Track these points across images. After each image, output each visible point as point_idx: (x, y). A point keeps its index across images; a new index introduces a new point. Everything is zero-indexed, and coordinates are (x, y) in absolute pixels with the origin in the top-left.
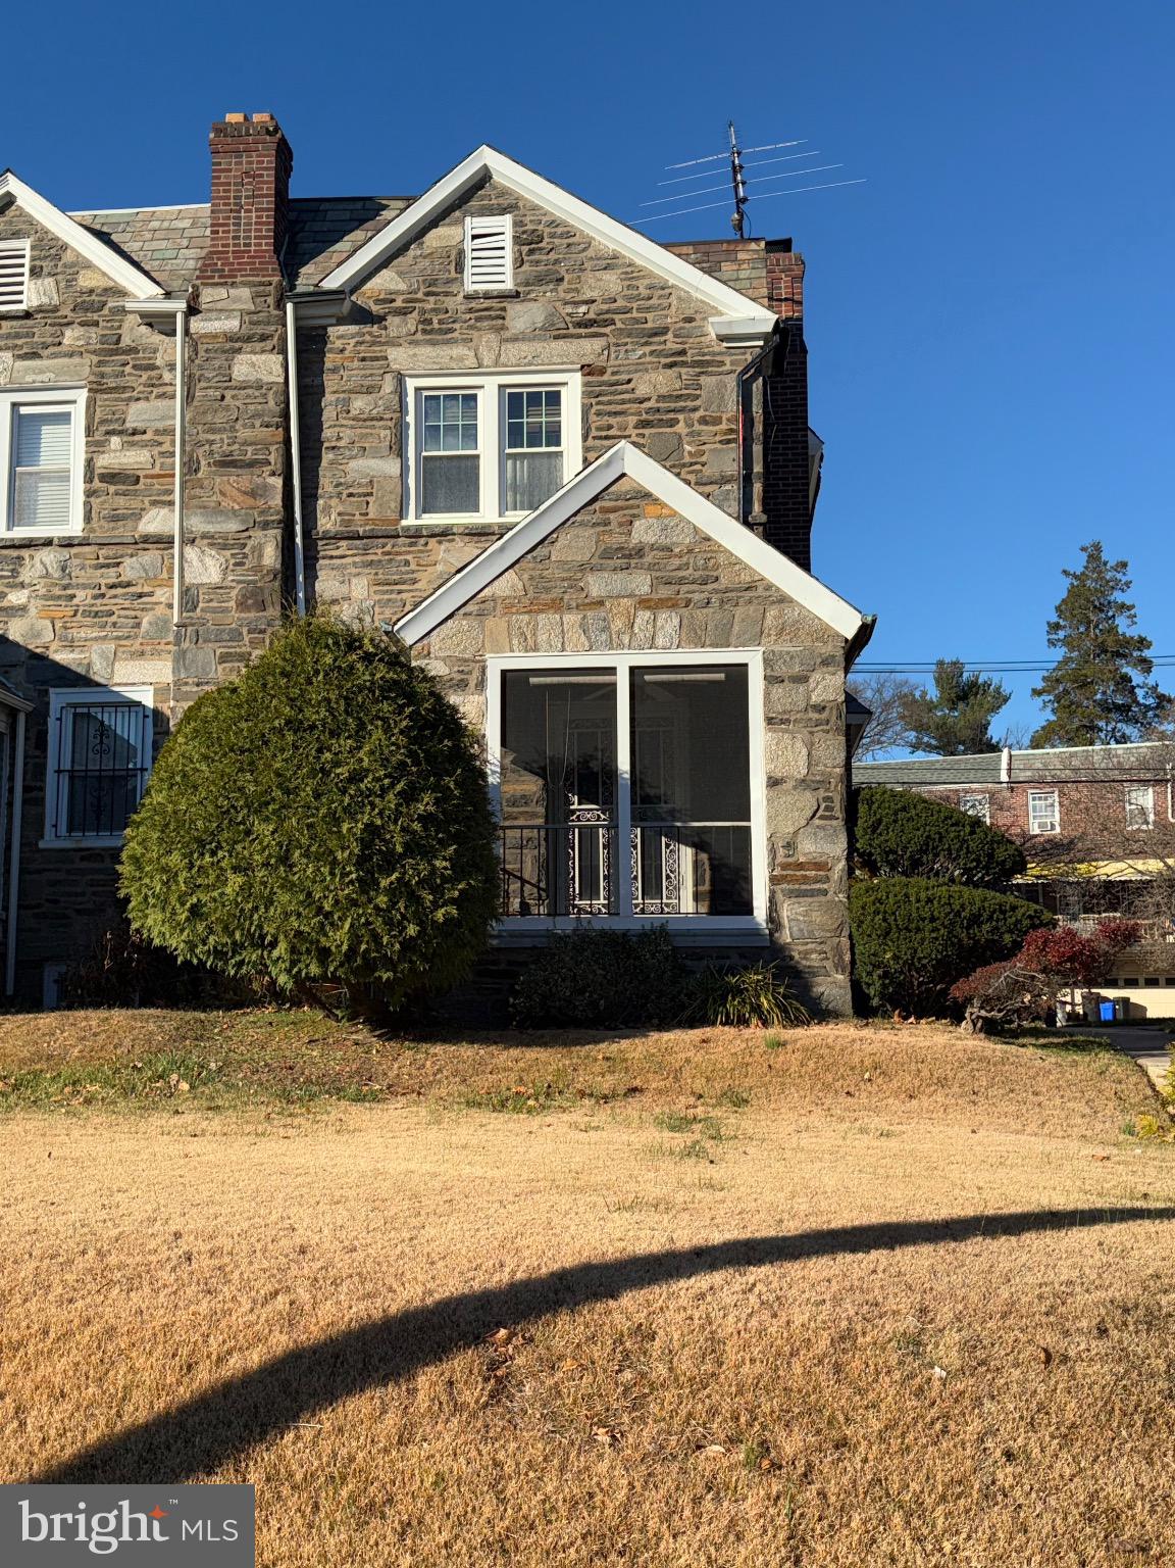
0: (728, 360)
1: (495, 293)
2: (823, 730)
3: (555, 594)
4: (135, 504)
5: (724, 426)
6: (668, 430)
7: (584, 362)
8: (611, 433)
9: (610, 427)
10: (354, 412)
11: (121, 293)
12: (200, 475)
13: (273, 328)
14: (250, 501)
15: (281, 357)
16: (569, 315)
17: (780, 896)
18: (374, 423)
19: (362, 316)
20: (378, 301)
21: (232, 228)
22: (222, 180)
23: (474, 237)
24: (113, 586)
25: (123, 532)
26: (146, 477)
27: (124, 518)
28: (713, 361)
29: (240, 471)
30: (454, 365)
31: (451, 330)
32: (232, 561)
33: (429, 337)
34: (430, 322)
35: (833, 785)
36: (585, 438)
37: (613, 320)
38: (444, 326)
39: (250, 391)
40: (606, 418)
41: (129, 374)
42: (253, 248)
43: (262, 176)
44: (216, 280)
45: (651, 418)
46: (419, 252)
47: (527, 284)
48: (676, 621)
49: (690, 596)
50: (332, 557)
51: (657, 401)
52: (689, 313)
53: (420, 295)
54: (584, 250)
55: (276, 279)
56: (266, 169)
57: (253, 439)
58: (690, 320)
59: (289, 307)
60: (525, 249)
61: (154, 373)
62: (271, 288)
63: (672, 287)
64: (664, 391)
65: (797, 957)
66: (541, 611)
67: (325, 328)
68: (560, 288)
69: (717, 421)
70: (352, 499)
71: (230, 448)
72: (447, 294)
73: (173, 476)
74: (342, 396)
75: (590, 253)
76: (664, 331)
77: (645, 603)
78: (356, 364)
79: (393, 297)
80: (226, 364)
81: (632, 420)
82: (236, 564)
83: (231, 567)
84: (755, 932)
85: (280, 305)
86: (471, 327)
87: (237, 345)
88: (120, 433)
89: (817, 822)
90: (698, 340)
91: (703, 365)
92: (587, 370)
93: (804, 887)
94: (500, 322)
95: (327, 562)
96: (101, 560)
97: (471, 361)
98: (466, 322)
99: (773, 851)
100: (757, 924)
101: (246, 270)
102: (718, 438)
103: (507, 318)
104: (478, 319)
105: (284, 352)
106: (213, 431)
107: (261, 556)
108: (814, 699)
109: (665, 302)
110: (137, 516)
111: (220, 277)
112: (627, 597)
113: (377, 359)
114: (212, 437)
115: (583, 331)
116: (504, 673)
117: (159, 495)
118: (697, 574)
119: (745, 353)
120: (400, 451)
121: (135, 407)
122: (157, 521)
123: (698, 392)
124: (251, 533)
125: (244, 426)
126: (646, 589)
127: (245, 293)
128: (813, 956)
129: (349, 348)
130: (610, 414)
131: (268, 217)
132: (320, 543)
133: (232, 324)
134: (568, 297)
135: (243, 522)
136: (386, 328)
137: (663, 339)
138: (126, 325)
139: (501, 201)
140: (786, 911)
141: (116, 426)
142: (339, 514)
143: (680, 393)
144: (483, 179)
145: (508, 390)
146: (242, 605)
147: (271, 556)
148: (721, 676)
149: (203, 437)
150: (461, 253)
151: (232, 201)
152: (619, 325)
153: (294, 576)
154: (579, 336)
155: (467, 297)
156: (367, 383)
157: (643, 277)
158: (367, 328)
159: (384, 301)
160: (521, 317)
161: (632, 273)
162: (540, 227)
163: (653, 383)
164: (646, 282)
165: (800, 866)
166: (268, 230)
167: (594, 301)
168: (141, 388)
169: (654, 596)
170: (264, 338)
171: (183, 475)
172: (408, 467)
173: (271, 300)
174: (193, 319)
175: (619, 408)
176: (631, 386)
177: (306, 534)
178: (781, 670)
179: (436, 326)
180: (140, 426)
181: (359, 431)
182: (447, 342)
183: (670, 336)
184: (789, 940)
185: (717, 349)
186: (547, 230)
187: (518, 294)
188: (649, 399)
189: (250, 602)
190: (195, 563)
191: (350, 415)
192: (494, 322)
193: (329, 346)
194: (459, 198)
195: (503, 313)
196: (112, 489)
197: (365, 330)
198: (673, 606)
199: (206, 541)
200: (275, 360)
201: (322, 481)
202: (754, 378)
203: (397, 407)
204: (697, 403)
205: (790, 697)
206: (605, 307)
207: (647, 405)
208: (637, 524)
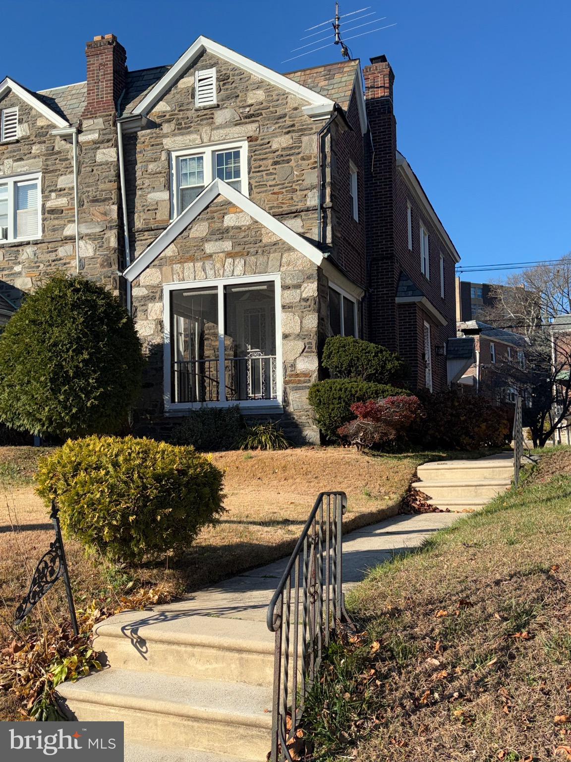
0: (314, 127)
1: (208, 107)
2: (308, 311)
3: (192, 252)
4: (62, 222)
5: (312, 160)
6: (287, 165)
7: (248, 135)
8: (261, 169)
9: (260, 166)
10: (149, 171)
11: (54, 127)
12: (84, 207)
13: (112, 136)
14: (105, 218)
15: (115, 149)
16: (241, 113)
17: (288, 390)
18: (158, 175)
19: (152, 125)
20: (159, 117)
21: (96, 91)
22: (91, 69)
23: (200, 80)
24: (54, 261)
25: (58, 236)
26: (66, 210)
27: (58, 229)
28: (307, 128)
29: (100, 204)
30: (191, 144)
31: (190, 127)
32: (98, 246)
33: (180, 131)
34: (181, 124)
35: (312, 336)
36: (249, 173)
37: (261, 113)
38: (187, 125)
39: (103, 166)
40: (258, 162)
41: (58, 164)
42: (104, 99)
43: (107, 64)
44: (89, 116)
45: (279, 160)
46: (175, 91)
47: (223, 100)
48: (243, 262)
49: (249, 250)
50: (141, 240)
51: (281, 151)
52: (295, 105)
53: (176, 112)
54: (248, 80)
55: (113, 113)
56: (109, 61)
57: (105, 189)
58: (296, 109)
59: (119, 125)
60: (221, 83)
61: (67, 162)
62: (111, 117)
63: (288, 93)
64: (284, 145)
65: (296, 418)
66: (185, 262)
67: (136, 132)
68: (238, 101)
69: (309, 158)
70: (149, 212)
71: (96, 194)
72: (188, 110)
73: (74, 209)
74: (144, 164)
75: (250, 82)
76: (285, 116)
77: (229, 255)
78: (150, 148)
79: (165, 114)
80: (93, 155)
81: (270, 162)
82: (100, 247)
83: (98, 248)
84: (277, 407)
85: (115, 125)
86: (199, 124)
87: (98, 146)
88: (55, 191)
89: (304, 354)
90: (300, 118)
91: (303, 131)
92: (250, 139)
93: (299, 385)
94: (211, 120)
95: (140, 242)
96: (50, 249)
97: (198, 141)
98: (196, 122)
99: (285, 369)
100: (279, 403)
101: (101, 110)
102: (309, 167)
103: (215, 118)
104: (201, 120)
105: (117, 146)
106: (88, 187)
107: (109, 242)
108: (304, 295)
109: (285, 102)
110: (63, 227)
111: (91, 114)
112: (222, 252)
113: (158, 145)
114: (88, 189)
115: (247, 120)
116: (171, 292)
117: (71, 218)
118: (252, 239)
119: (322, 123)
120: (169, 187)
121: (61, 178)
122: (71, 230)
123: (300, 145)
124: (105, 232)
125: (101, 183)
126: (230, 248)
127: (101, 120)
128: (303, 417)
129: (147, 141)
130: (260, 160)
131: (110, 83)
132: (136, 234)
133: (95, 136)
134: (241, 105)
135: (102, 227)
136: (162, 129)
137: (284, 120)
138: (56, 142)
139: (211, 61)
140: (292, 397)
141: (53, 188)
142: (144, 220)
143: (292, 146)
144: (202, 52)
145: (217, 153)
146: (102, 266)
147: (113, 243)
148: (265, 287)
149: (85, 190)
150: (194, 89)
151: (95, 78)
152: (264, 115)
153: (125, 251)
154: (246, 123)
155: (197, 110)
156: (154, 157)
157: (275, 90)
158: (154, 130)
159: (161, 117)
160: (221, 117)
161: (269, 89)
162: (228, 72)
163: (281, 142)
164: (276, 92)
165: (297, 375)
166: (110, 90)
167: (252, 105)
168: (63, 170)
169: (234, 251)
170: (108, 141)
171: (78, 207)
172: (173, 194)
173: (111, 123)
174: (79, 135)
175: (264, 156)
176: (270, 145)
177: (130, 230)
178: (289, 282)
179: (184, 126)
180: (63, 186)
181: (151, 179)
182: (189, 133)
183: (287, 117)
184: (292, 410)
185: (309, 122)
186: (231, 73)
187: (218, 106)
188: (278, 150)
189: (105, 263)
190: (84, 248)
191: (148, 172)
192: (208, 121)
193: (138, 141)
194: (192, 63)
195: (212, 116)
196: (52, 216)
197: (153, 132)
198: (242, 255)
199: (87, 237)
200: (113, 150)
201: (137, 205)
202: (326, 135)
203: (167, 167)
204: (300, 150)
205: (293, 296)
206: (257, 107)
207: (277, 153)
208: (226, 217)
